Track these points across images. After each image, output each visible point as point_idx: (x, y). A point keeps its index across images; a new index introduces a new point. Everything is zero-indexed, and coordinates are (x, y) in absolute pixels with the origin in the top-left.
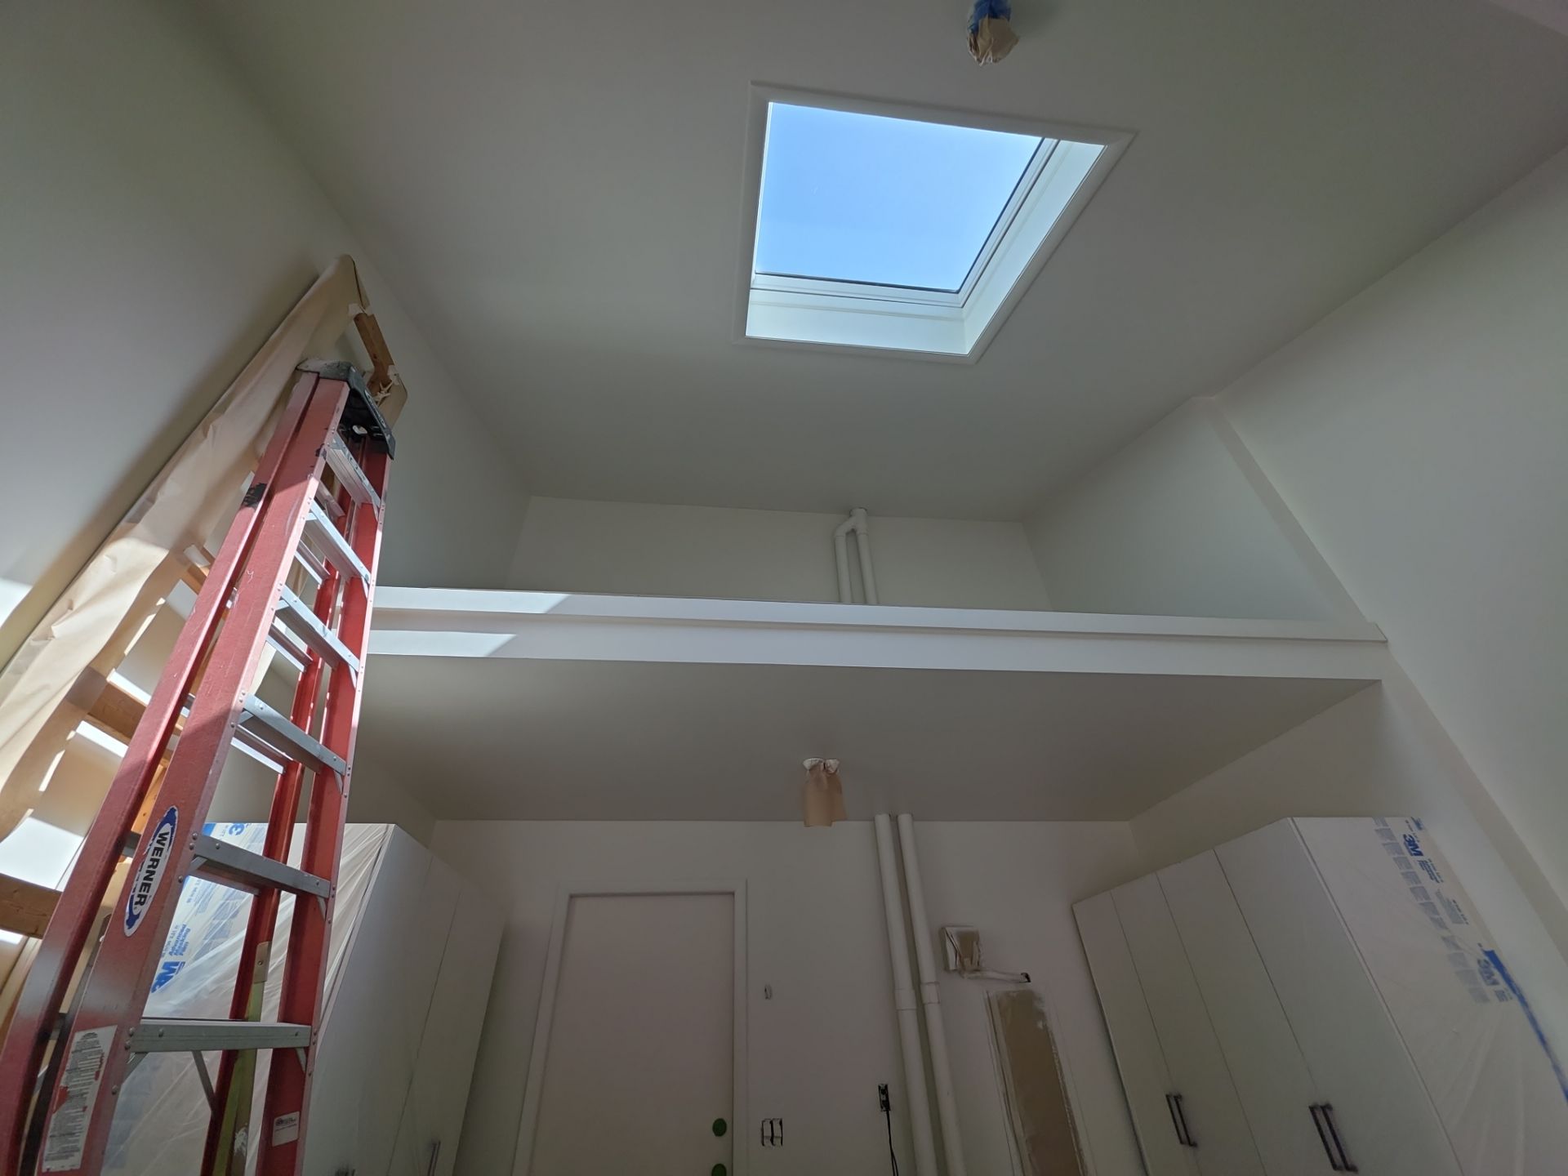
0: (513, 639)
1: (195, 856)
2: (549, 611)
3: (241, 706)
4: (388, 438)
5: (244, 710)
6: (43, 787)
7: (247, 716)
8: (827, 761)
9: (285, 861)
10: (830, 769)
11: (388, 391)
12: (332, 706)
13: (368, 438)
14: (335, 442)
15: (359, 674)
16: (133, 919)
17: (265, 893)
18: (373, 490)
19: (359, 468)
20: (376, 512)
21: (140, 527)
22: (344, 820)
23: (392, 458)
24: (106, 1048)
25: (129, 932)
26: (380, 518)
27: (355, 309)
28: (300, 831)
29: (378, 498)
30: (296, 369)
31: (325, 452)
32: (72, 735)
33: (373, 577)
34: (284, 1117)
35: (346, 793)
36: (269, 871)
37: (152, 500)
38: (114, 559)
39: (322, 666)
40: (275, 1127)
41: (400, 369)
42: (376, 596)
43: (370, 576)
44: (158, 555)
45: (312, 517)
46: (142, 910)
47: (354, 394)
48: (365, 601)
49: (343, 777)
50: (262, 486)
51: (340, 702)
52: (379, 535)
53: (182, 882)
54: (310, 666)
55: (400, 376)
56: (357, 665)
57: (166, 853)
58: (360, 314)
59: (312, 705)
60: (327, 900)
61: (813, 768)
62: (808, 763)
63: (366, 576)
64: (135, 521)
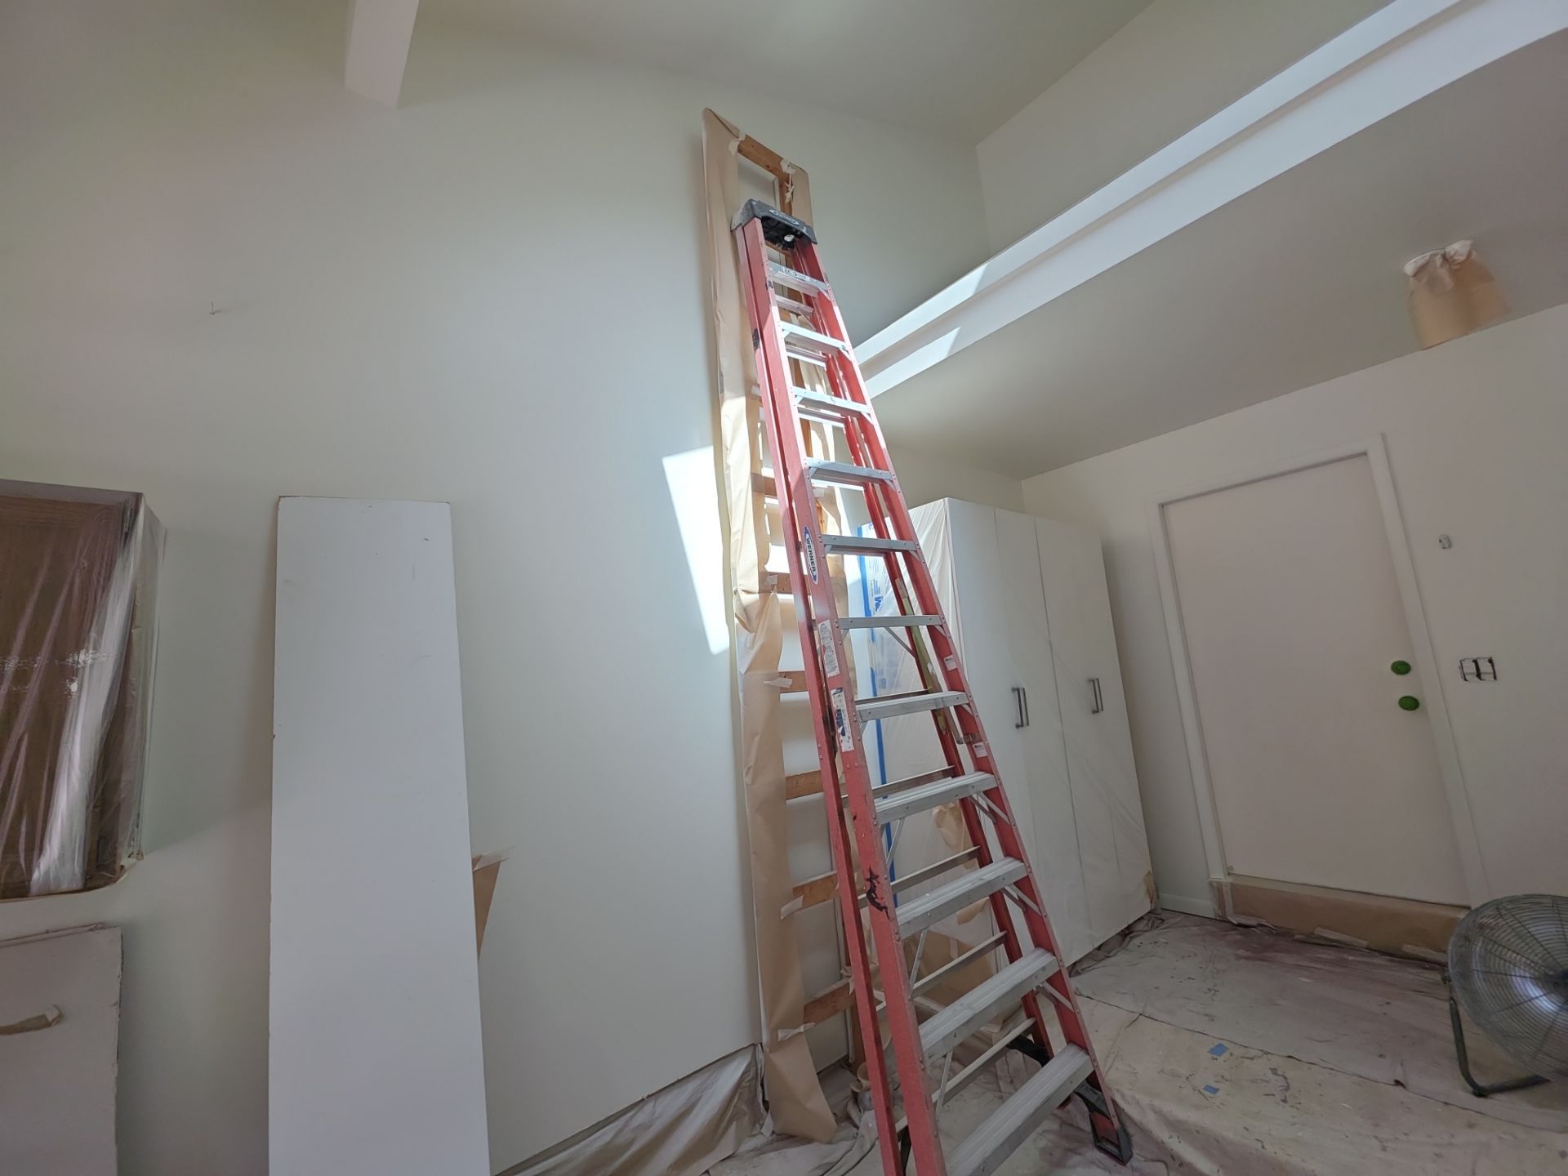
0: (960, 331)
1: (825, 546)
2: (977, 289)
3: (807, 466)
4: (804, 231)
5: (810, 468)
6: (769, 533)
7: (812, 471)
8: (1448, 249)
9: (889, 538)
10: (1456, 258)
11: (792, 185)
12: (868, 440)
13: (797, 239)
14: (771, 269)
15: (871, 415)
16: (815, 577)
17: (888, 555)
18: (815, 280)
19: (798, 273)
20: (826, 295)
21: (727, 393)
22: (906, 507)
23: (816, 243)
24: (829, 628)
25: (816, 583)
26: (831, 297)
27: (733, 146)
28: (888, 521)
29: (821, 283)
30: (731, 231)
31: (770, 282)
32: (765, 506)
33: (847, 344)
34: (948, 658)
35: (899, 489)
36: (883, 544)
37: (721, 375)
38: (727, 416)
39: (852, 420)
40: (946, 662)
41: (791, 155)
42: (856, 357)
43: (844, 345)
44: (742, 402)
45: (786, 333)
46: (816, 573)
47: (764, 220)
48: (850, 363)
49: (892, 481)
50: (756, 330)
51: (871, 438)
52: (836, 310)
53: (824, 558)
54: (845, 422)
55: (793, 162)
56: (866, 409)
57: (812, 547)
58: (739, 146)
59: (858, 445)
60: (916, 551)
61: (1418, 272)
62: (1410, 268)
63: (843, 346)
64: (722, 391)
